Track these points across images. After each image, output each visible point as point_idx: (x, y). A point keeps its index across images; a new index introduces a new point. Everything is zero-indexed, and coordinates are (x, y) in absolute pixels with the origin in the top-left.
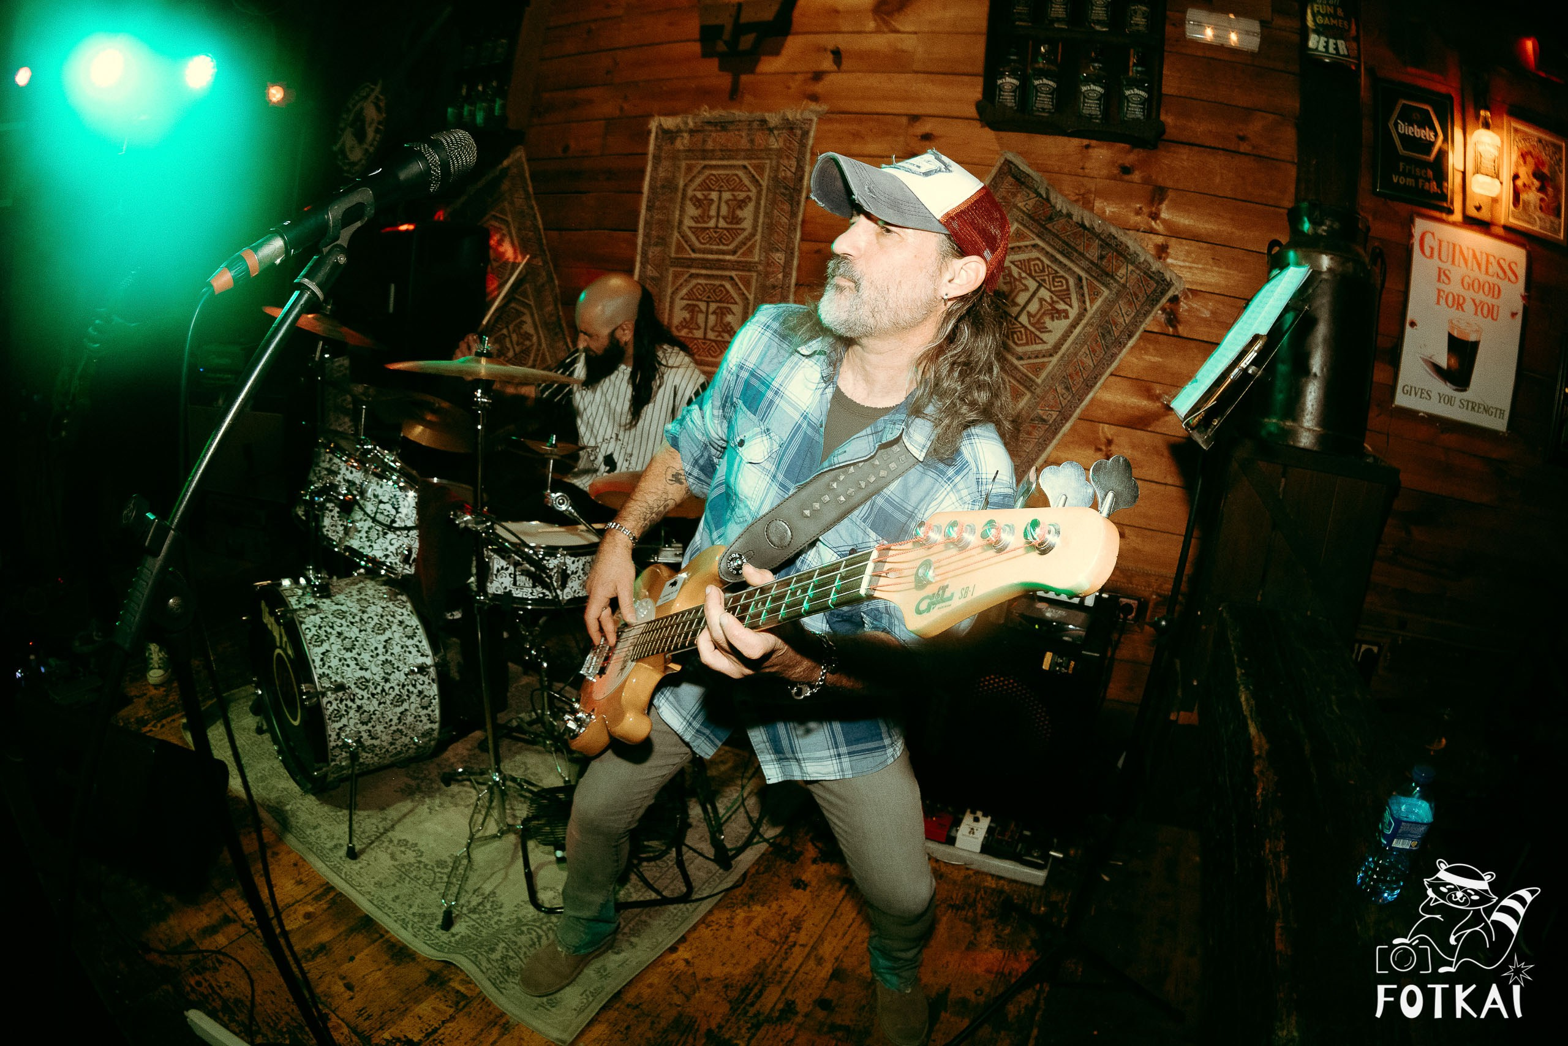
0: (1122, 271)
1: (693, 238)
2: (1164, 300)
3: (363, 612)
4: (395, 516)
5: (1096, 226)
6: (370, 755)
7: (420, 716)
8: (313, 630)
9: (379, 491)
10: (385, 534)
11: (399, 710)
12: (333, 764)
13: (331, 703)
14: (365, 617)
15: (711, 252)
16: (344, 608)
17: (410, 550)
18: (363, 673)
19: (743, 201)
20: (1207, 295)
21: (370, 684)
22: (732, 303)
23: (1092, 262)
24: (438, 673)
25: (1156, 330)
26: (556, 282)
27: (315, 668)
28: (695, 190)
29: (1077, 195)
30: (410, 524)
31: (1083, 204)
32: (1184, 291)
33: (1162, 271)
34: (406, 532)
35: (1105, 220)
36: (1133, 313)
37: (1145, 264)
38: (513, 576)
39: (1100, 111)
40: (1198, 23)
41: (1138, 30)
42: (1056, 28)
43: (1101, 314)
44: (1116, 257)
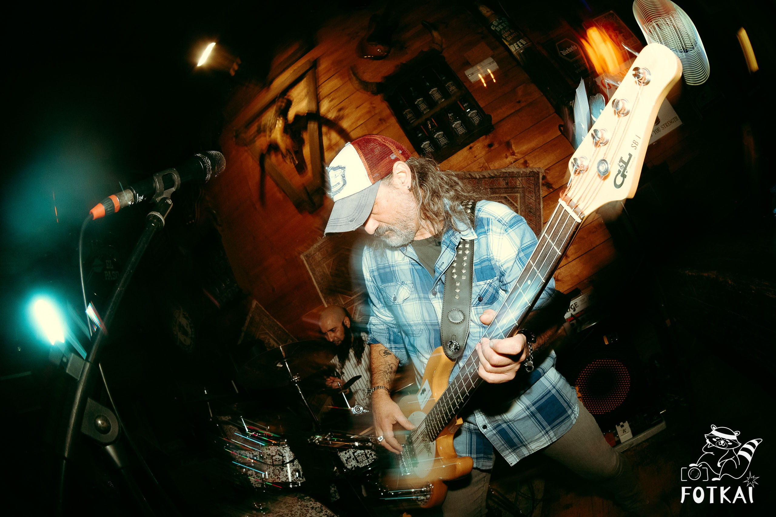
0: (518, 182)
2: (541, 181)
4: (283, 459)
5: (496, 173)
9: (269, 452)
10: (283, 469)
17: (299, 471)
20: (553, 166)
23: (505, 188)
25: (546, 194)
29: (481, 168)
30: (291, 459)
31: (485, 169)
32: (545, 172)
33: (531, 170)
34: (292, 463)
35: (497, 169)
36: (534, 195)
37: (524, 173)
38: (355, 459)
39: (465, 129)
40: (472, 74)
41: (455, 92)
42: (426, 113)
43: (523, 205)
44: (512, 179)
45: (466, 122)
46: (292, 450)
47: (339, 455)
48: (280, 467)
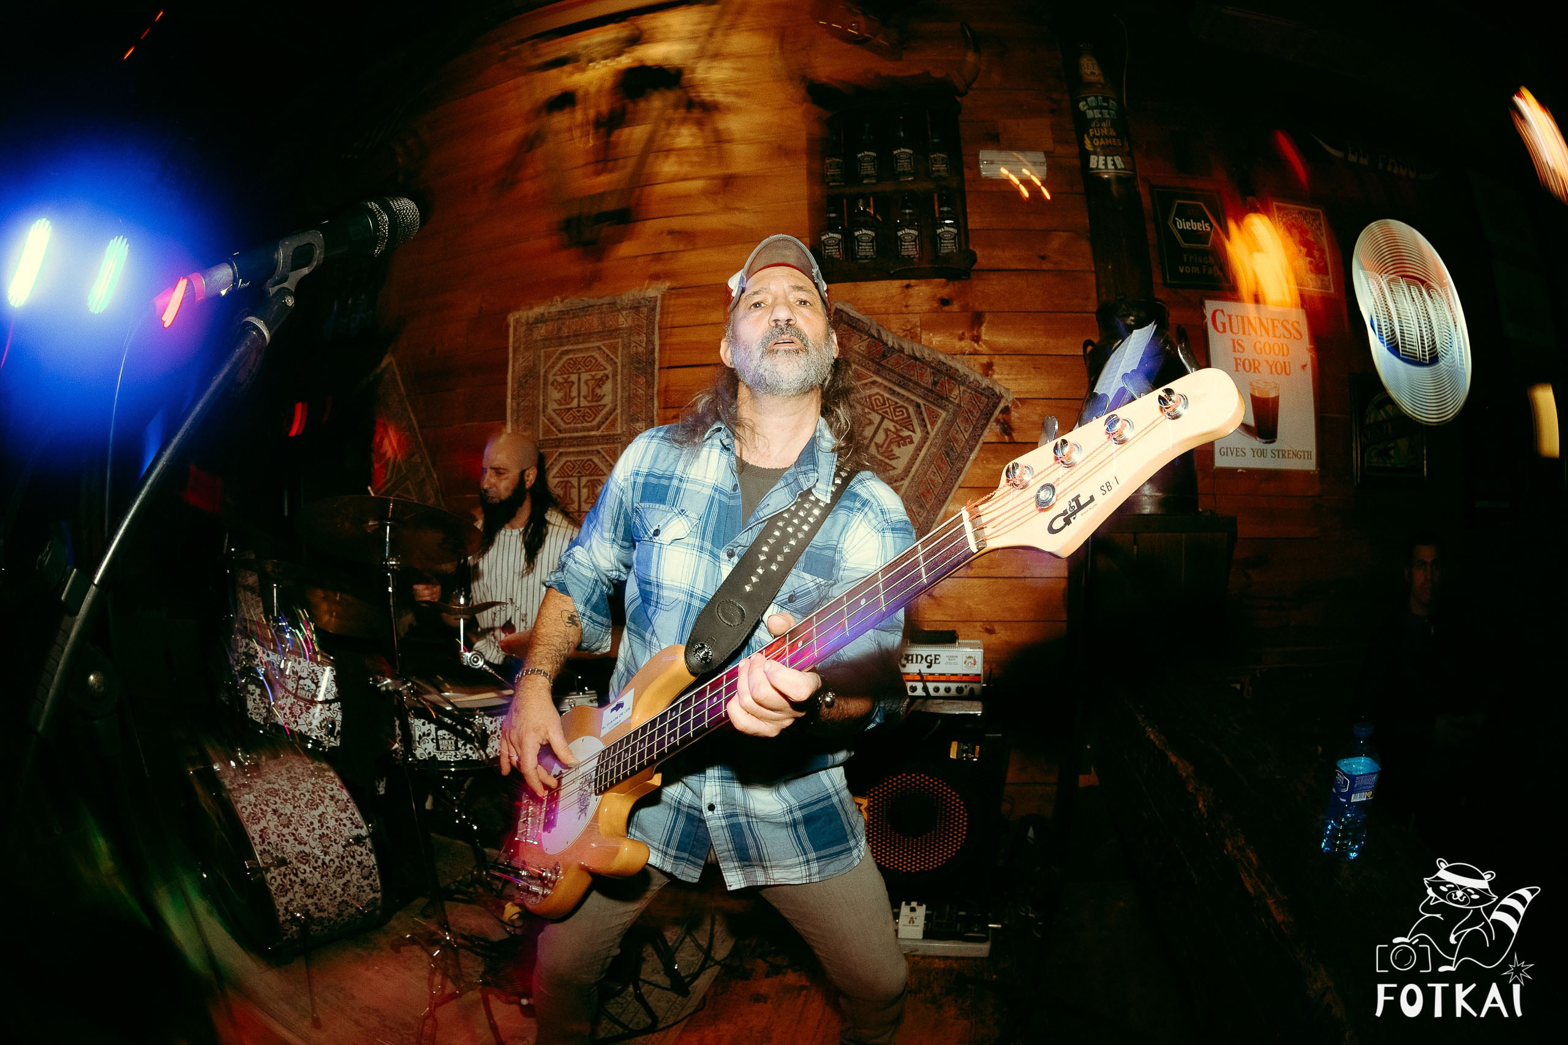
0: (956, 392)
1: (559, 420)
2: (997, 412)
3: (295, 790)
4: (315, 691)
5: (926, 356)
6: (319, 928)
7: (362, 887)
8: (249, 809)
9: (298, 668)
10: (309, 708)
11: (341, 882)
12: (285, 938)
13: (274, 878)
14: (297, 793)
15: (576, 430)
16: (276, 786)
17: (333, 723)
18: (302, 848)
19: (601, 379)
20: (1034, 402)
21: (311, 858)
22: (601, 475)
23: (927, 389)
24: (374, 843)
25: (992, 441)
26: (435, 476)
27: (255, 844)
28: (555, 375)
29: (905, 330)
30: (330, 697)
31: (911, 337)
32: (1013, 402)
33: (991, 386)
34: (328, 705)
35: (932, 350)
36: (971, 429)
37: (975, 383)
38: (435, 741)
39: (916, 251)
40: (992, 162)
41: (940, 176)
42: (866, 184)
43: (942, 435)
44: (948, 381)
45: (929, 239)
46: (338, 680)
47: (412, 722)
48: (305, 704)
